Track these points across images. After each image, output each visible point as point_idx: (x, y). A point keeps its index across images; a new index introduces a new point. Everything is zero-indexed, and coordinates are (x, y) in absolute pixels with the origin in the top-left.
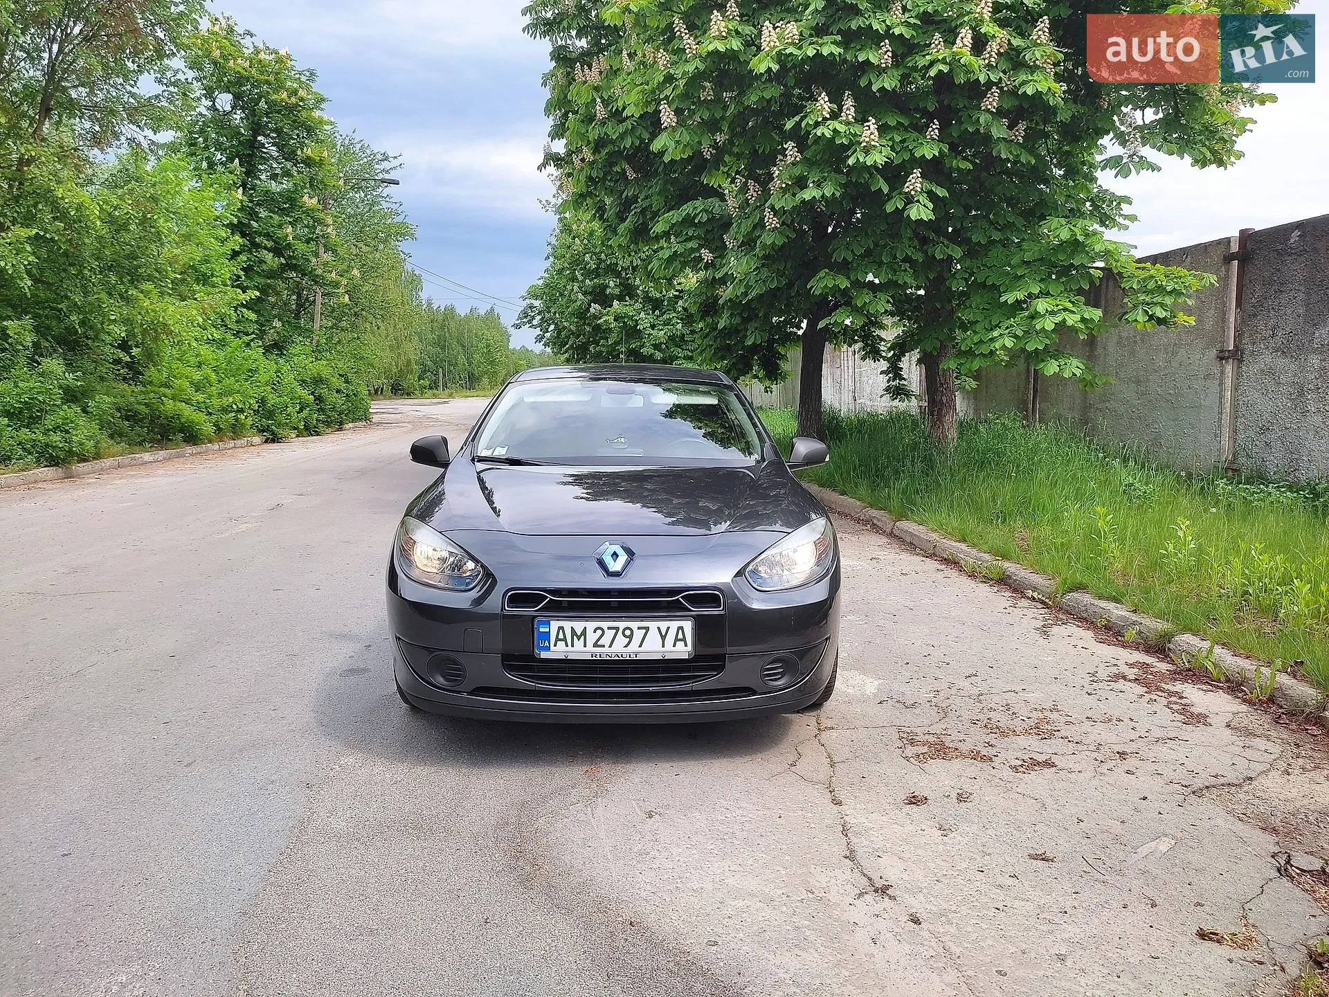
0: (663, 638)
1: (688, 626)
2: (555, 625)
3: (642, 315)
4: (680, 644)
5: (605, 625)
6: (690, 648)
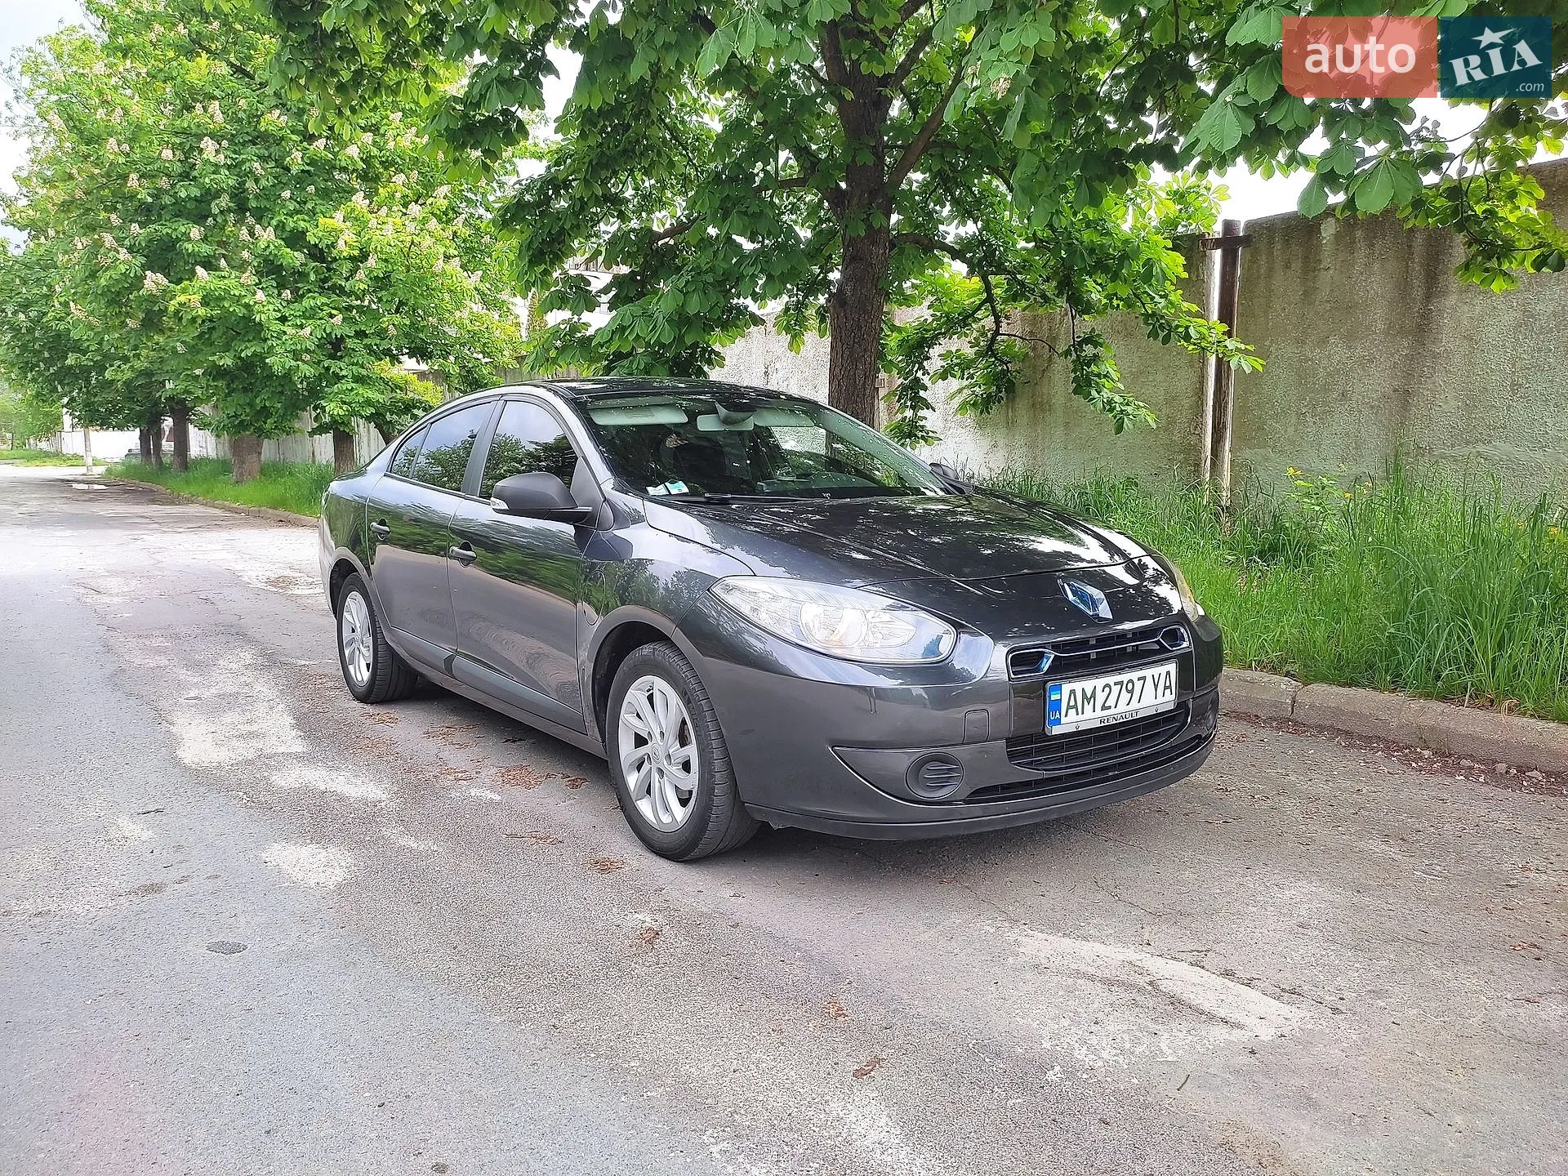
0: (1156, 687)
1: (1171, 669)
2: (1066, 688)
3: (260, 295)
4: (1169, 693)
5: (1111, 679)
6: (1174, 695)
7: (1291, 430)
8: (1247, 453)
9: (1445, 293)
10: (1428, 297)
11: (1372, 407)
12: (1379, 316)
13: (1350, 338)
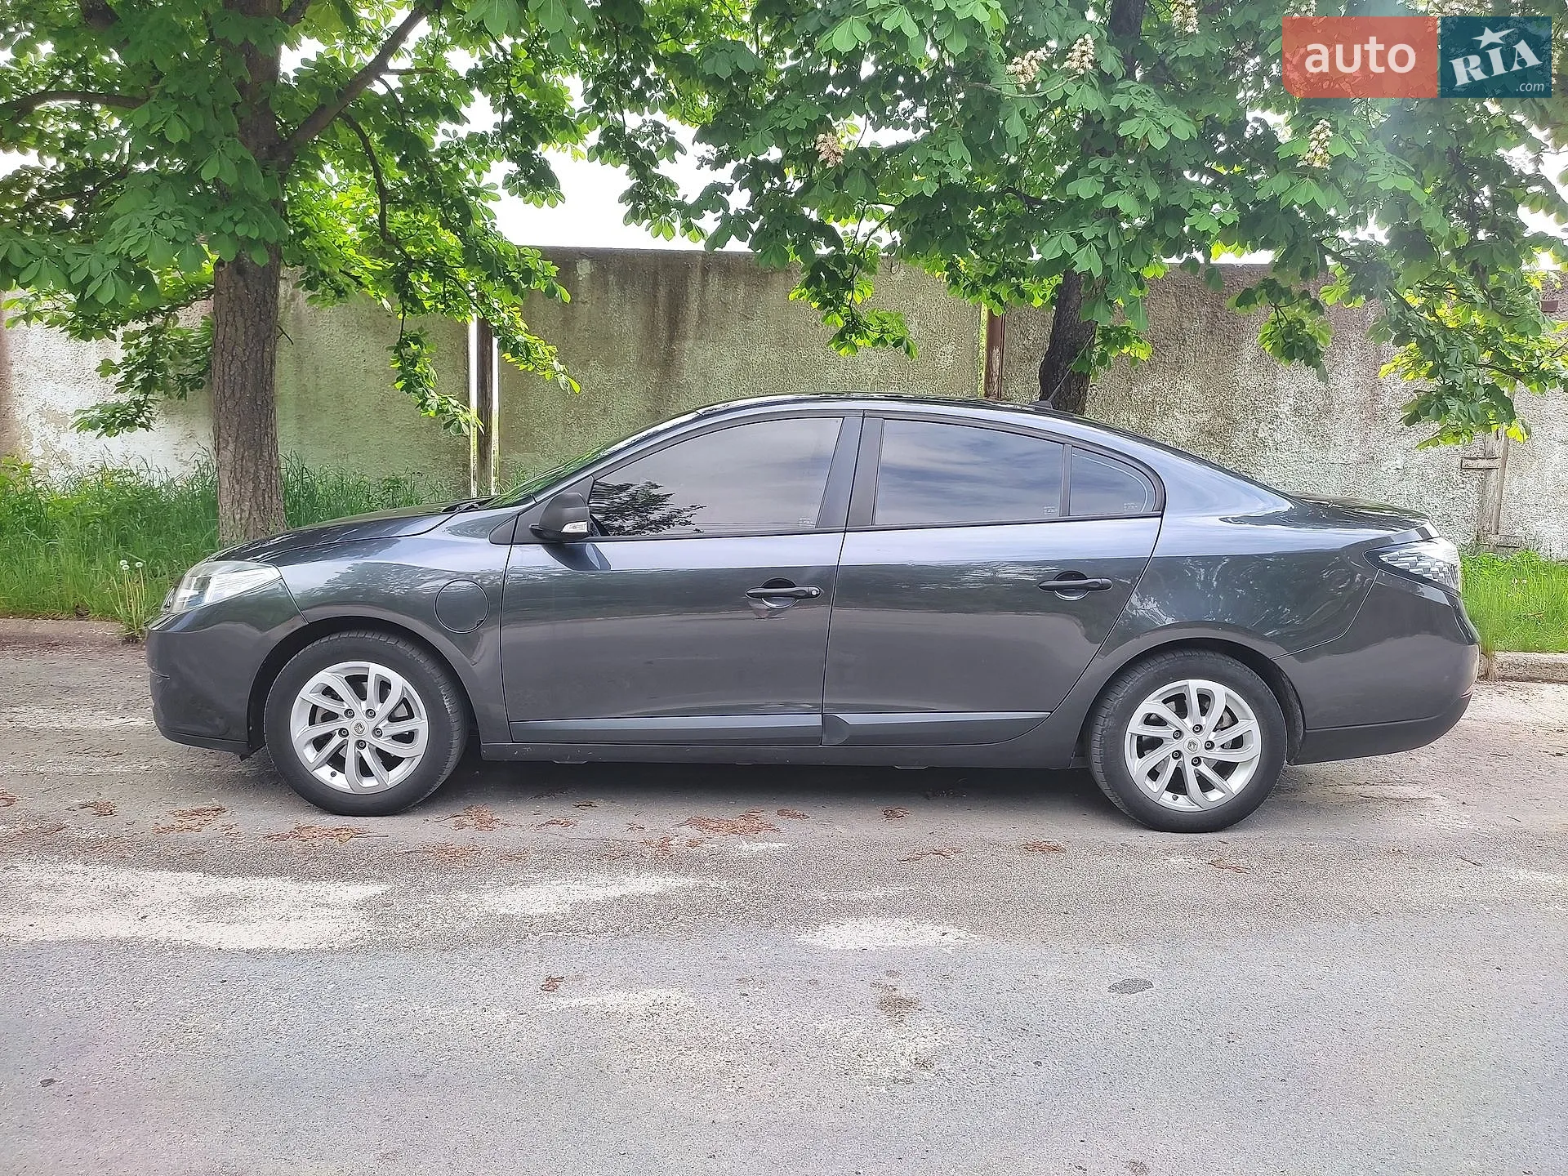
7: (558, 438)
8: (516, 457)
9: (685, 338)
10: (671, 339)
11: (630, 423)
12: (631, 349)
13: (608, 364)
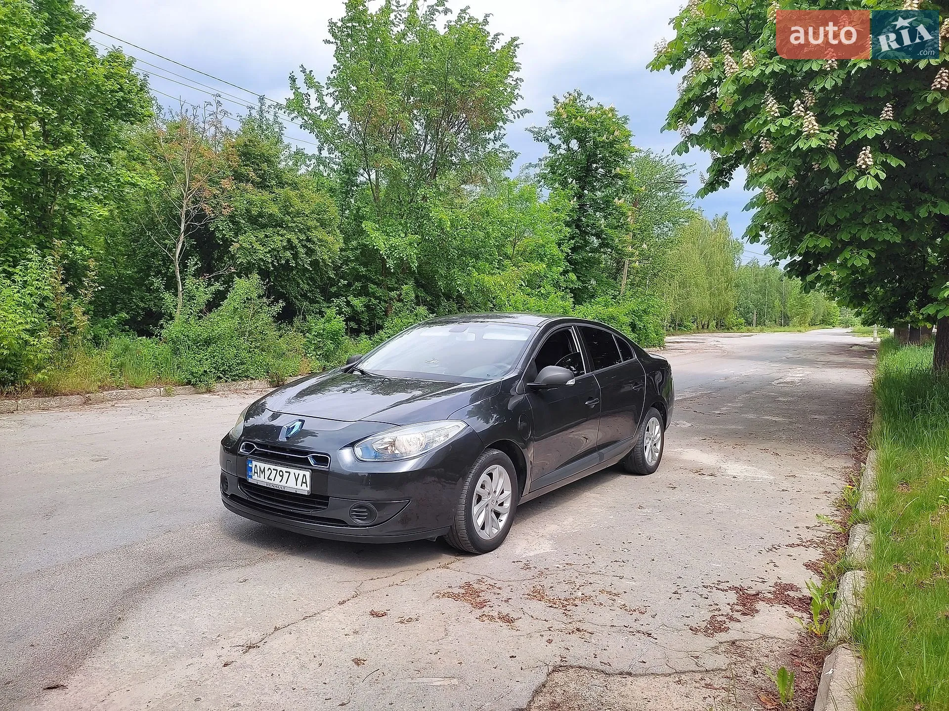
0: (297, 480)
1: (308, 474)
2: (254, 463)
4: (304, 485)
5: (272, 467)
6: (308, 489)
